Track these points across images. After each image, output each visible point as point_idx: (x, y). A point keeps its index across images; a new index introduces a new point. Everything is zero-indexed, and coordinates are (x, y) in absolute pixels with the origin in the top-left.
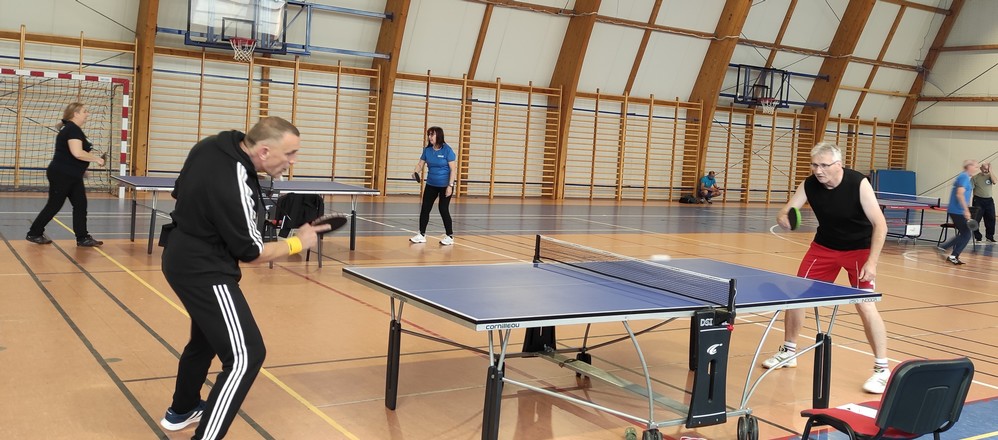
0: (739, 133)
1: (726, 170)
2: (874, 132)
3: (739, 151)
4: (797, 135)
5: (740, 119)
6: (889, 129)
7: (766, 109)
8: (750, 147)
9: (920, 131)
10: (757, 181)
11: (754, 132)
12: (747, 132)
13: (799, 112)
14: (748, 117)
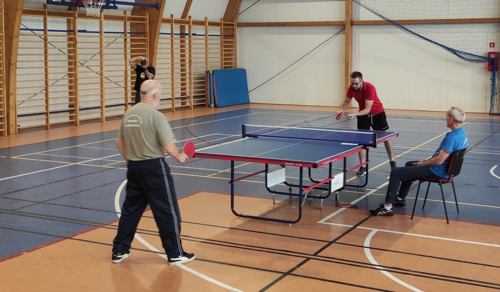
0: (60, 42)
1: (46, 89)
2: (206, 32)
3: (61, 64)
4: (128, 40)
5: (58, 24)
6: (219, 28)
7: (90, 11)
8: (75, 58)
9: (246, 29)
10: (88, 97)
11: (78, 39)
12: (70, 39)
13: (129, 14)
14: (69, 22)
